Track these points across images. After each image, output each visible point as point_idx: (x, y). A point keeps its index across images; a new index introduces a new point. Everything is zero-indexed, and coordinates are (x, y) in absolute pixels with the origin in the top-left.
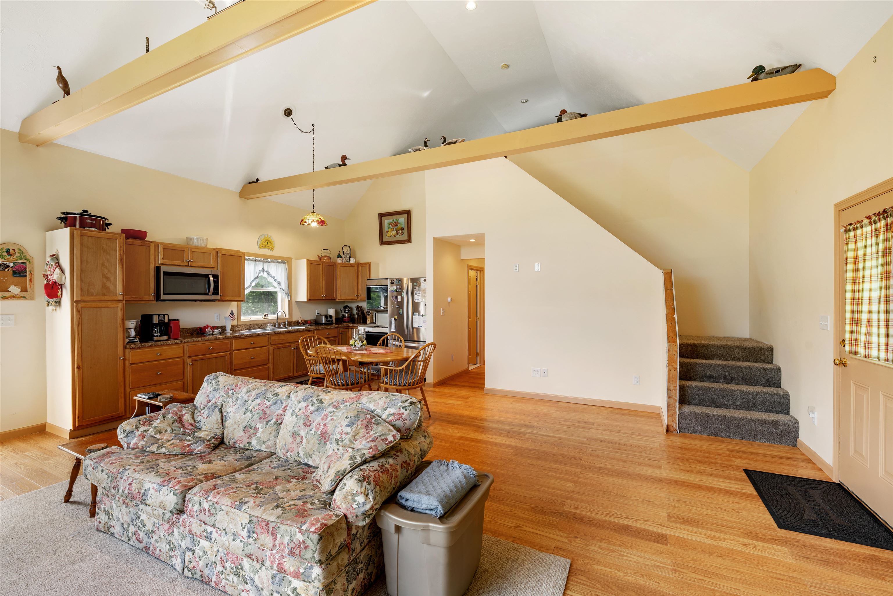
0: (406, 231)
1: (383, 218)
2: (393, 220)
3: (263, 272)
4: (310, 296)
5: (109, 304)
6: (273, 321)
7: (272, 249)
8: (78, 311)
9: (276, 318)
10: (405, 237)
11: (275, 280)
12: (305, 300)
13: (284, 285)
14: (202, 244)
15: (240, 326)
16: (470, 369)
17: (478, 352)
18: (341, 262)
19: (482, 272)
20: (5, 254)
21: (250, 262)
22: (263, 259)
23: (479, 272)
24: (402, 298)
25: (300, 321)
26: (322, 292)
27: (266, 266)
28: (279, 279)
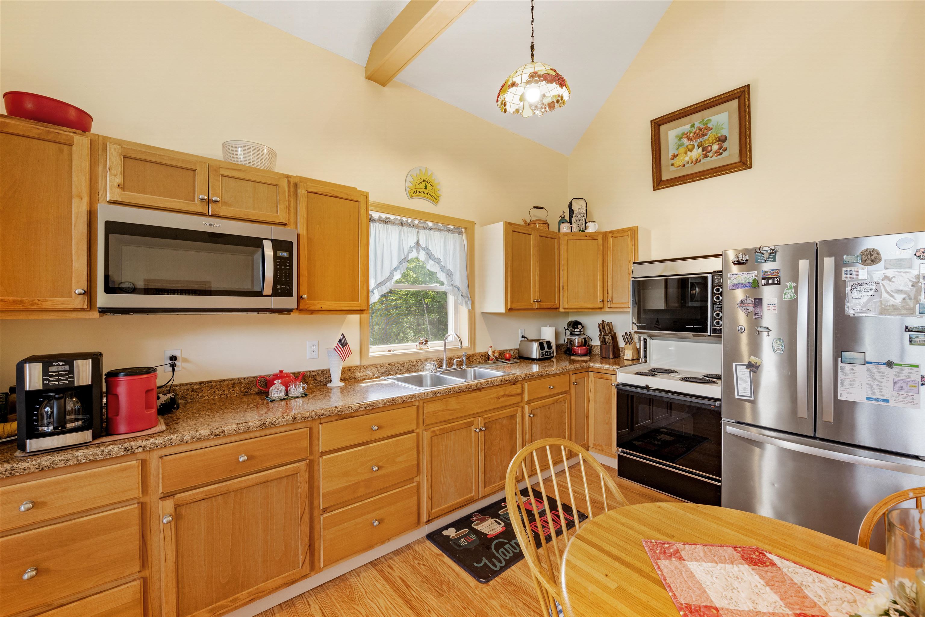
0: (733, 143)
2: (693, 126)
3: (418, 252)
4: (512, 302)
6: (436, 356)
7: (435, 199)
9: (443, 349)
10: (730, 158)
11: (442, 268)
12: (502, 310)
13: (459, 279)
14: (259, 163)
15: (366, 367)
18: (569, 231)
21: (389, 227)
22: (416, 222)
25: (491, 354)
26: (534, 295)
27: (423, 237)
28: (450, 266)
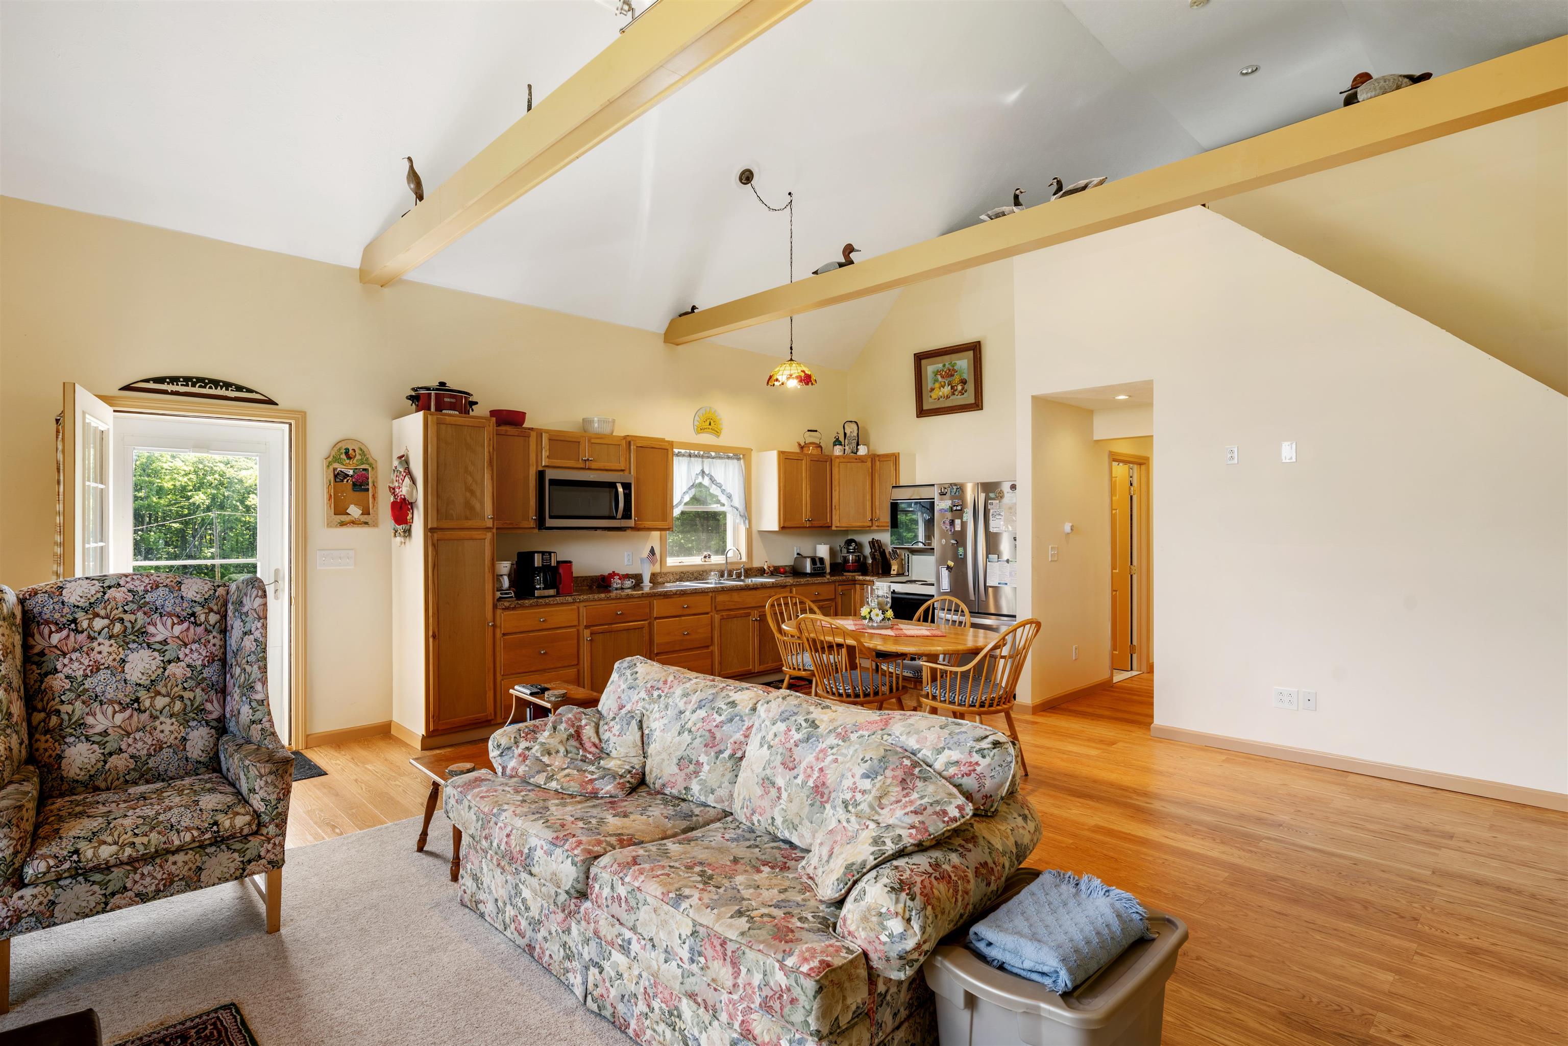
0: (970, 386)
1: (923, 362)
2: (944, 366)
3: (703, 477)
4: (785, 521)
5: (474, 534)
6: (719, 568)
7: (717, 433)
8: (433, 545)
9: (724, 562)
10: (969, 398)
11: (723, 491)
12: (775, 527)
13: (738, 501)
14: (606, 430)
15: (665, 574)
16: (1115, 681)
17: (1135, 643)
18: (841, 454)
19: (1143, 467)
20: (344, 456)
21: (680, 458)
22: (702, 453)
23: (1135, 467)
24: (964, 525)
25: (765, 567)
26: (805, 514)
27: (708, 466)
28: (729, 490)
